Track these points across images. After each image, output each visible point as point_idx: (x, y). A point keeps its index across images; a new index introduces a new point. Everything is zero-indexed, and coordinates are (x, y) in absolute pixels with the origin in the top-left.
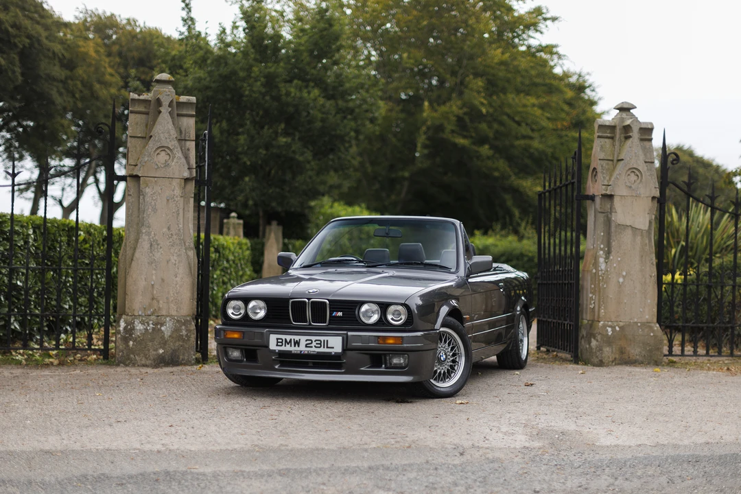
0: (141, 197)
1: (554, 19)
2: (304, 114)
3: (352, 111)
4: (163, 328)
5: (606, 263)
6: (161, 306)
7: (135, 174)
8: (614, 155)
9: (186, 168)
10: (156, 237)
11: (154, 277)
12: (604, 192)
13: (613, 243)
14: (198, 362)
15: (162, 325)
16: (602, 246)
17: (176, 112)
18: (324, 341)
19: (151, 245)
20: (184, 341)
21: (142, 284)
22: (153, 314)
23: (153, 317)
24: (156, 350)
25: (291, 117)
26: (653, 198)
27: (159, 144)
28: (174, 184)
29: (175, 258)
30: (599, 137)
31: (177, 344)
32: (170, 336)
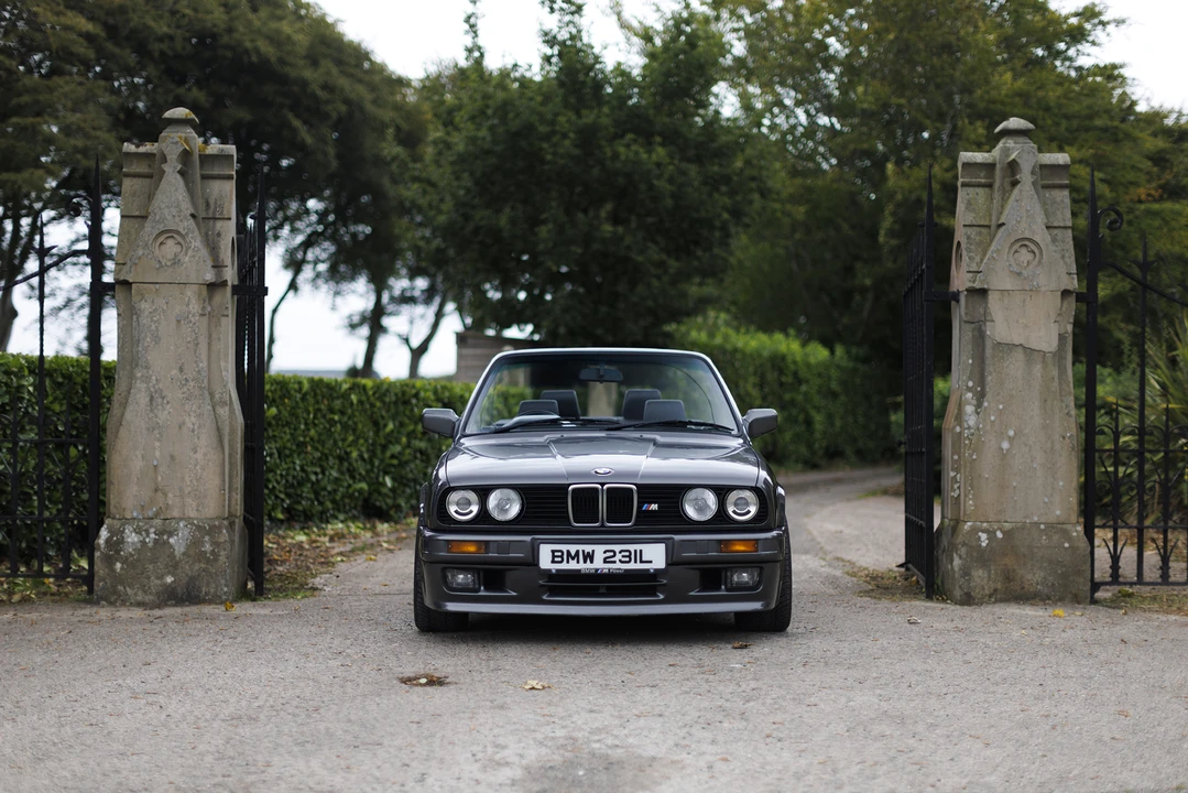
0: (135, 317)
1: (1119, 22)
4: (172, 540)
5: (978, 413)
6: (170, 502)
7: (122, 278)
8: (990, 215)
9: (209, 267)
10: (160, 386)
11: (157, 454)
12: (970, 285)
13: (990, 378)
14: (244, 595)
15: (171, 534)
16: (970, 384)
17: (198, 172)
18: (636, 551)
19: (152, 399)
20: (208, 561)
21: (137, 464)
22: (157, 515)
23: (158, 522)
24: (161, 577)
26: (1065, 293)
27: (161, 228)
28: (189, 293)
29: (193, 419)
30: (964, 185)
31: (197, 567)
32: (184, 554)
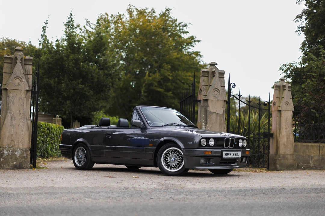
0: (8, 98)
1: (199, 41)
2: (90, 75)
3: (110, 75)
4: (16, 153)
5: (205, 128)
6: (15, 144)
7: (5, 88)
8: (208, 83)
9: (27, 86)
10: (14, 115)
11: (13, 132)
12: (204, 98)
13: (208, 119)
14: (31, 168)
15: (16, 152)
16: (204, 121)
17: (24, 63)
19: (12, 118)
20: (25, 158)
21: (7, 134)
22: (12, 147)
23: (12, 149)
24: (13, 162)
25: (84, 76)
26: (225, 101)
27: (16, 76)
28: (22, 92)
29: (22, 123)
30: (202, 76)
31: (22, 160)
32: (19, 157)
